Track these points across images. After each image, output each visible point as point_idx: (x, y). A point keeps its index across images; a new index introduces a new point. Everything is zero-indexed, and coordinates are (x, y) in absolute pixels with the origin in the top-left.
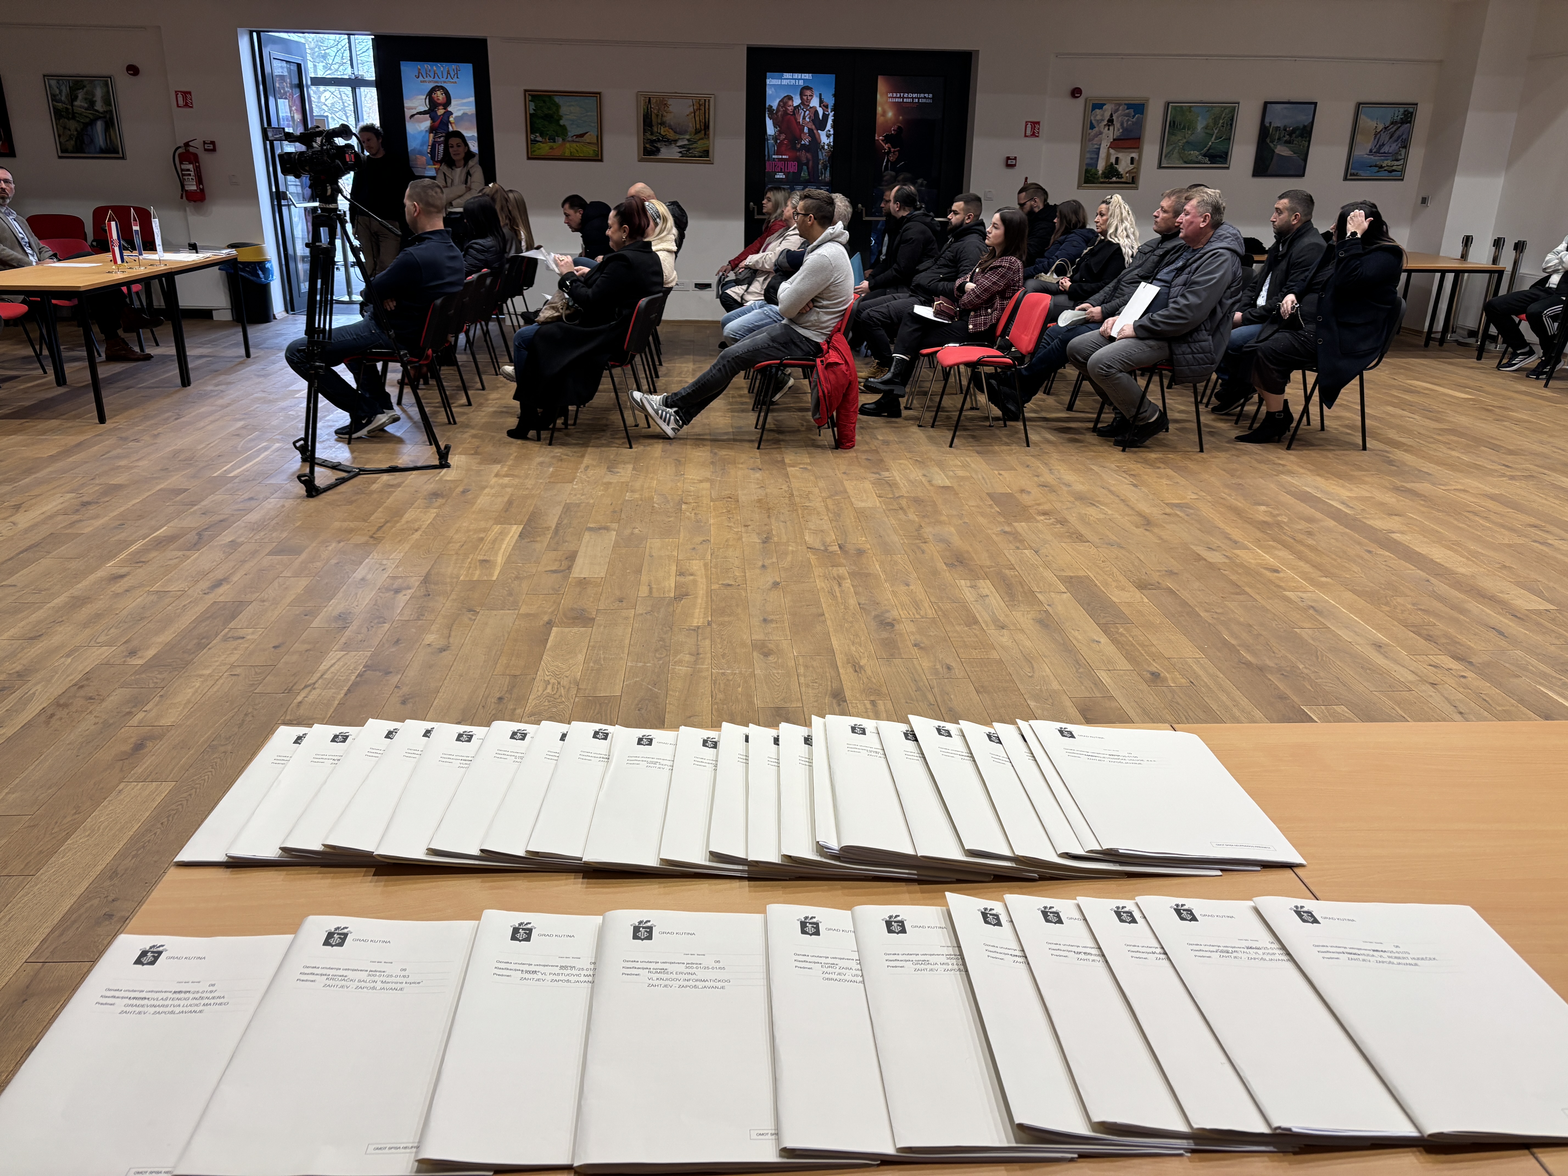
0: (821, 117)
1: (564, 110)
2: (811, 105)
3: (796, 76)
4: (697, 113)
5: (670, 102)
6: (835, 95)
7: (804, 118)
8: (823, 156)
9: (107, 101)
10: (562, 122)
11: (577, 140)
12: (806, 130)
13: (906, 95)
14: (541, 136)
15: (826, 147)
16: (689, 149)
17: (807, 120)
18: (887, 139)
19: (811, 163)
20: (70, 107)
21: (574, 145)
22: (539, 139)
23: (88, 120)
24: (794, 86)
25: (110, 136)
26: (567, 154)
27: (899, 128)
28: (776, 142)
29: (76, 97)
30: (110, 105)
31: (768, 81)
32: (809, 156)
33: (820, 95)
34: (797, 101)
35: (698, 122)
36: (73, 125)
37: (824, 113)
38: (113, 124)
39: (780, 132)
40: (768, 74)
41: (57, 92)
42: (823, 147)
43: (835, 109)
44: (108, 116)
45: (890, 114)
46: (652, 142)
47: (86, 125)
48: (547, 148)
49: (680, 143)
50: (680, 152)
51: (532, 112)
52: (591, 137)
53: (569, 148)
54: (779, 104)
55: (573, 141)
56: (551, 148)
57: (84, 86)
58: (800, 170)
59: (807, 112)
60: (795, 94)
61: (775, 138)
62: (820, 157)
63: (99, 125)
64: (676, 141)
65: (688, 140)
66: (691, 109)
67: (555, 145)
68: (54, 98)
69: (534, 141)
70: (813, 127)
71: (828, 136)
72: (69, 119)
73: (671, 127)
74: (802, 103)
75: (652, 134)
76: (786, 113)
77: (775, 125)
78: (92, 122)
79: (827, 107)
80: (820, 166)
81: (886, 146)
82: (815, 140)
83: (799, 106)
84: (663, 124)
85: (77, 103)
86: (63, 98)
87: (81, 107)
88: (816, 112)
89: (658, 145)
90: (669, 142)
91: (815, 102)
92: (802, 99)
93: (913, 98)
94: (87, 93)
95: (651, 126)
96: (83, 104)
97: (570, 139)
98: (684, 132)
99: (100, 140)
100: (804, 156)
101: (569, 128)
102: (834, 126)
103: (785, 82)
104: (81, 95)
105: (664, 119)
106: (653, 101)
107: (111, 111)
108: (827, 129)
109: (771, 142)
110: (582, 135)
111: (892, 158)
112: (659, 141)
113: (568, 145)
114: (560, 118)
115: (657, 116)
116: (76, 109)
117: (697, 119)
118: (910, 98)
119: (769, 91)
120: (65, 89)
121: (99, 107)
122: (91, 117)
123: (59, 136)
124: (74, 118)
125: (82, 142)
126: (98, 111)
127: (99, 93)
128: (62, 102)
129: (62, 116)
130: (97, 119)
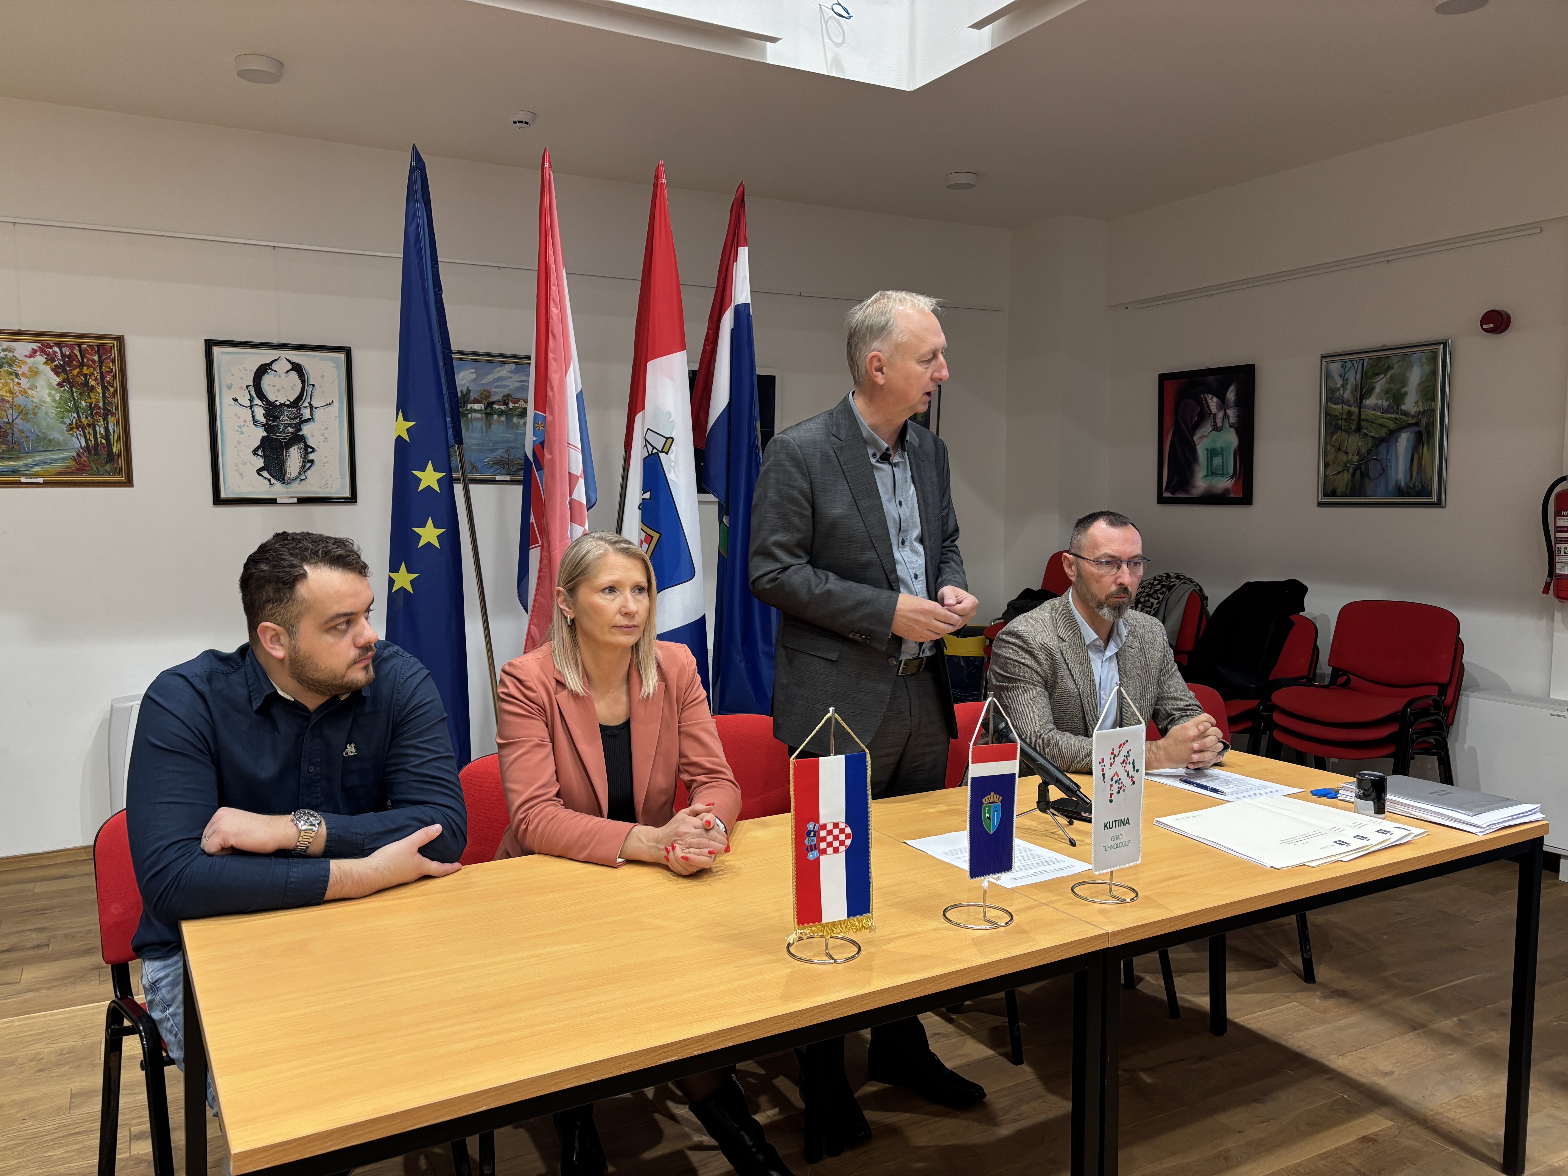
9: (1428, 392)
20: (1354, 409)
23: (1383, 433)
25: (1420, 459)
29: (1371, 390)
30: (1434, 399)
36: (1354, 443)
38: (1430, 435)
41: (1340, 382)
44: (1424, 421)
47: (1379, 442)
57: (1389, 368)
63: (1404, 440)
68: (1331, 395)
72: (1348, 432)
78: (1392, 435)
85: (1370, 401)
86: (1347, 395)
87: (1375, 408)
94: (1391, 380)
96: (1380, 402)
104: (1380, 384)
107: (1433, 411)
116: (1367, 413)
120: (1353, 377)
121: (1410, 404)
122: (1392, 426)
123: (1326, 465)
124: (1359, 429)
125: (1364, 475)
126: (1406, 414)
127: (1415, 376)
128: (1343, 402)
129: (1338, 428)
130: (1400, 429)
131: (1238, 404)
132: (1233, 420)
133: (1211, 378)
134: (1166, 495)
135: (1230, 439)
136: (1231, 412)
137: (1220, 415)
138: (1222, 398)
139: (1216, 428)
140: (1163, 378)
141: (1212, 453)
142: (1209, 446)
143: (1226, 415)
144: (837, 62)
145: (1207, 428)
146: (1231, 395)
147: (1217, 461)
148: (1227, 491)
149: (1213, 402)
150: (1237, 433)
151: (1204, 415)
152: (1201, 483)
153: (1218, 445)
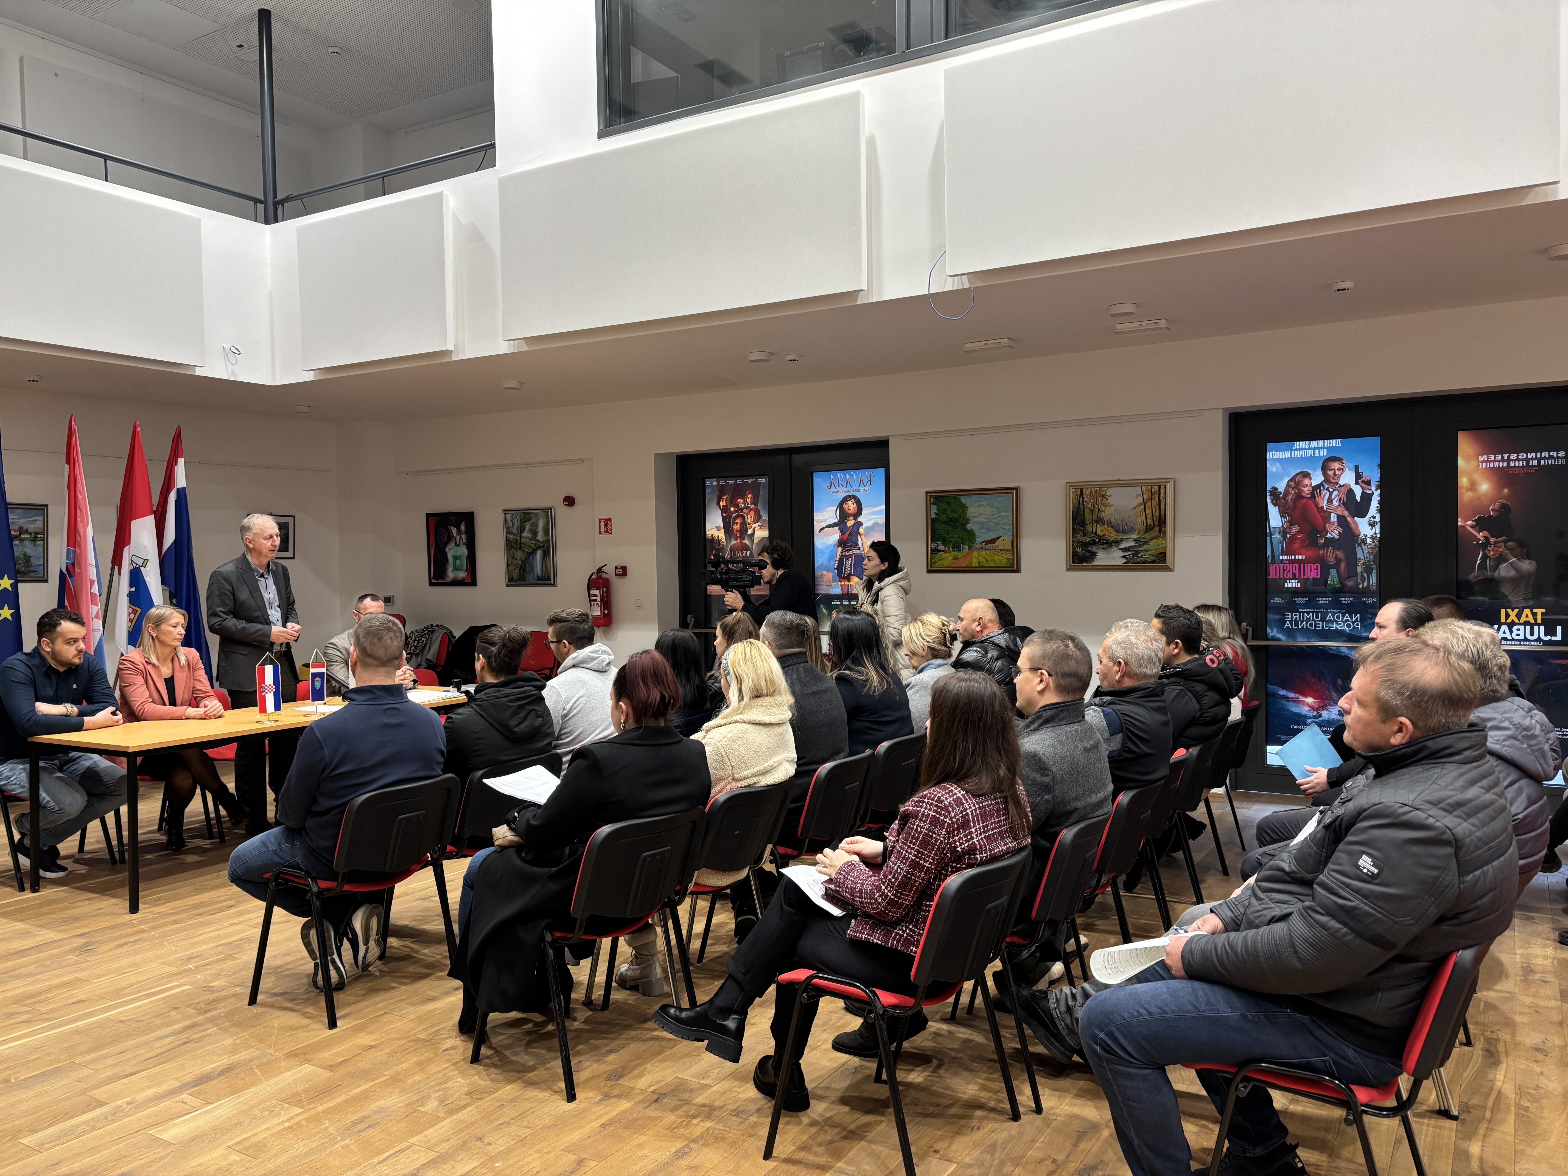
0: (1358, 498)
1: (972, 512)
2: (1341, 482)
3: (1314, 444)
4: (1149, 504)
5: (1111, 491)
6: (1381, 466)
7: (1330, 501)
8: (1363, 554)
10: (969, 527)
11: (987, 546)
12: (1333, 518)
13: (1513, 456)
14: (944, 543)
15: (1369, 541)
16: (1137, 552)
17: (1336, 503)
18: (1482, 524)
19: (1343, 566)
20: (518, 538)
21: (983, 553)
22: (941, 547)
23: (530, 550)
24: (1312, 458)
25: (546, 564)
26: (975, 564)
27: (1503, 506)
28: (1284, 537)
29: (524, 529)
31: (1269, 456)
32: (1340, 554)
33: (1357, 468)
34: (1317, 478)
35: (1150, 516)
36: (519, 554)
37: (1363, 493)
38: (549, 553)
39: (1291, 523)
40: (1269, 446)
42: (1364, 542)
43: (1380, 486)
44: (546, 546)
45: (1485, 487)
46: (1084, 545)
47: (529, 555)
48: (951, 558)
49: (1123, 545)
50: (1124, 557)
51: (934, 516)
52: (1005, 542)
53: (977, 558)
54: (1288, 485)
55: (982, 548)
56: (955, 558)
57: (531, 519)
58: (1325, 575)
59: (1335, 493)
60: (1315, 470)
61: (1284, 532)
62: (1360, 554)
63: (539, 554)
64: (1118, 542)
65: (1136, 540)
66: (1140, 500)
67: (959, 555)
68: (508, 531)
69: (935, 551)
70: (1346, 513)
71: (1372, 525)
72: (516, 549)
73: (1110, 524)
74: (1327, 480)
75: (1085, 535)
76: (1299, 496)
77: (1282, 514)
78: (533, 553)
79: (1368, 483)
80: (1359, 569)
81: (1480, 535)
82: (1350, 532)
83: (1321, 484)
84: (1100, 521)
85: (524, 534)
87: (527, 538)
88: (1350, 492)
89: (1094, 549)
90: (1108, 544)
91: (1347, 478)
92: (1325, 474)
93: (1527, 460)
95: (1083, 524)
97: (978, 546)
98: (1128, 531)
99: (538, 569)
100: (1330, 555)
101: (977, 534)
102: (1381, 510)
103: (1296, 454)
105: (1102, 515)
106: (1087, 492)
108: (1370, 514)
109: (1277, 537)
110: (993, 541)
112: (1094, 543)
113: (975, 554)
114: (967, 521)
115: (1092, 511)
116: (524, 540)
117: (1147, 512)
118: (1518, 460)
119: (1271, 468)
120: (517, 522)
121: (540, 537)
122: (533, 546)
123: (508, 565)
124: (520, 548)
125: (524, 571)
126: (539, 541)
127: (541, 524)
128: (513, 534)
129: (512, 547)
130: (537, 549)
131: (466, 532)
132: (464, 540)
133: (453, 518)
134: (433, 581)
135: (463, 551)
136: (463, 536)
137: (458, 538)
138: (459, 529)
139: (457, 545)
140: (428, 516)
141: (455, 558)
142: (454, 554)
143: (461, 538)
144: (233, 373)
145: (452, 545)
146: (463, 527)
147: (458, 562)
148: (464, 579)
149: (454, 531)
150: (467, 548)
151: (450, 538)
152: (451, 575)
153: (458, 554)
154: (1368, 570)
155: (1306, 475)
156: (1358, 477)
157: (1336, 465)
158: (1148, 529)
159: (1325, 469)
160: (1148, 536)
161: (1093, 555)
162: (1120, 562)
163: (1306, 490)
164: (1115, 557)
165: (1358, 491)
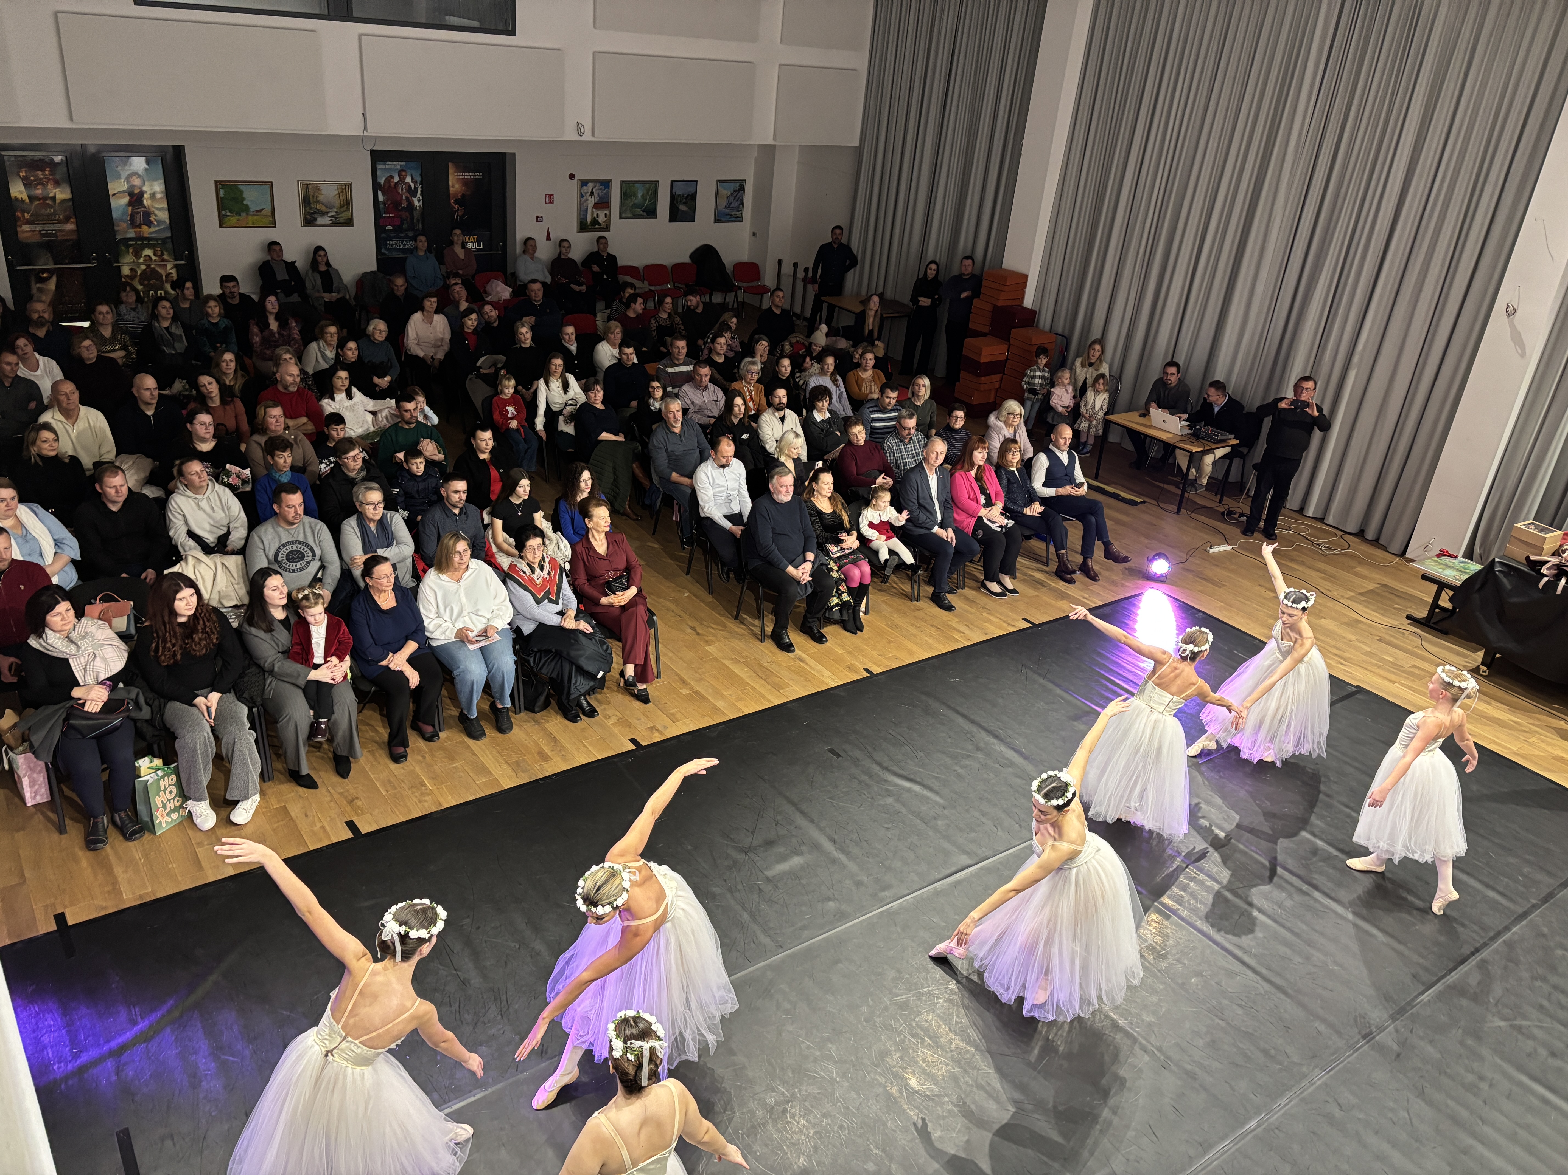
0: (413, 189)
1: (246, 194)
2: (406, 182)
4: (343, 194)
5: (322, 187)
8: (416, 214)
10: (245, 202)
11: (257, 213)
12: (404, 198)
13: (464, 174)
14: (229, 212)
15: (418, 208)
16: (338, 218)
17: (404, 191)
18: (456, 202)
19: (408, 219)
21: (255, 217)
22: (229, 214)
26: (250, 223)
27: (463, 194)
32: (407, 214)
33: (412, 175)
34: (397, 179)
35: (344, 200)
37: (415, 186)
39: (387, 199)
40: (381, 162)
42: (416, 208)
45: (457, 186)
46: (310, 214)
48: (234, 220)
49: (330, 214)
50: (331, 220)
51: (221, 196)
52: (266, 211)
53: (252, 220)
54: (385, 181)
55: (254, 215)
56: (238, 220)
58: (402, 224)
59: (404, 186)
60: (395, 174)
61: (384, 203)
64: (327, 213)
65: (337, 212)
66: (340, 192)
67: (241, 218)
69: (224, 216)
70: (409, 195)
71: (419, 201)
73: (323, 204)
74: (400, 180)
75: (310, 209)
76: (390, 186)
77: (383, 194)
79: (416, 183)
80: (415, 221)
81: (456, 206)
82: (411, 204)
83: (398, 182)
84: (318, 202)
88: (410, 186)
90: (323, 214)
91: (408, 180)
95: (309, 203)
97: (251, 213)
98: (332, 207)
100: (405, 214)
101: (251, 206)
105: (318, 199)
106: (310, 187)
108: (418, 196)
109: (381, 205)
110: (260, 211)
111: (460, 214)
112: (315, 213)
113: (250, 218)
114: (244, 199)
115: (313, 197)
117: (343, 197)
118: (468, 175)
154: (418, 221)
155: (392, 177)
156: (412, 179)
157: (403, 173)
158: (342, 206)
159: (399, 175)
160: (342, 210)
161: (315, 220)
162: (329, 223)
163: (393, 184)
164: (326, 220)
165: (412, 185)
